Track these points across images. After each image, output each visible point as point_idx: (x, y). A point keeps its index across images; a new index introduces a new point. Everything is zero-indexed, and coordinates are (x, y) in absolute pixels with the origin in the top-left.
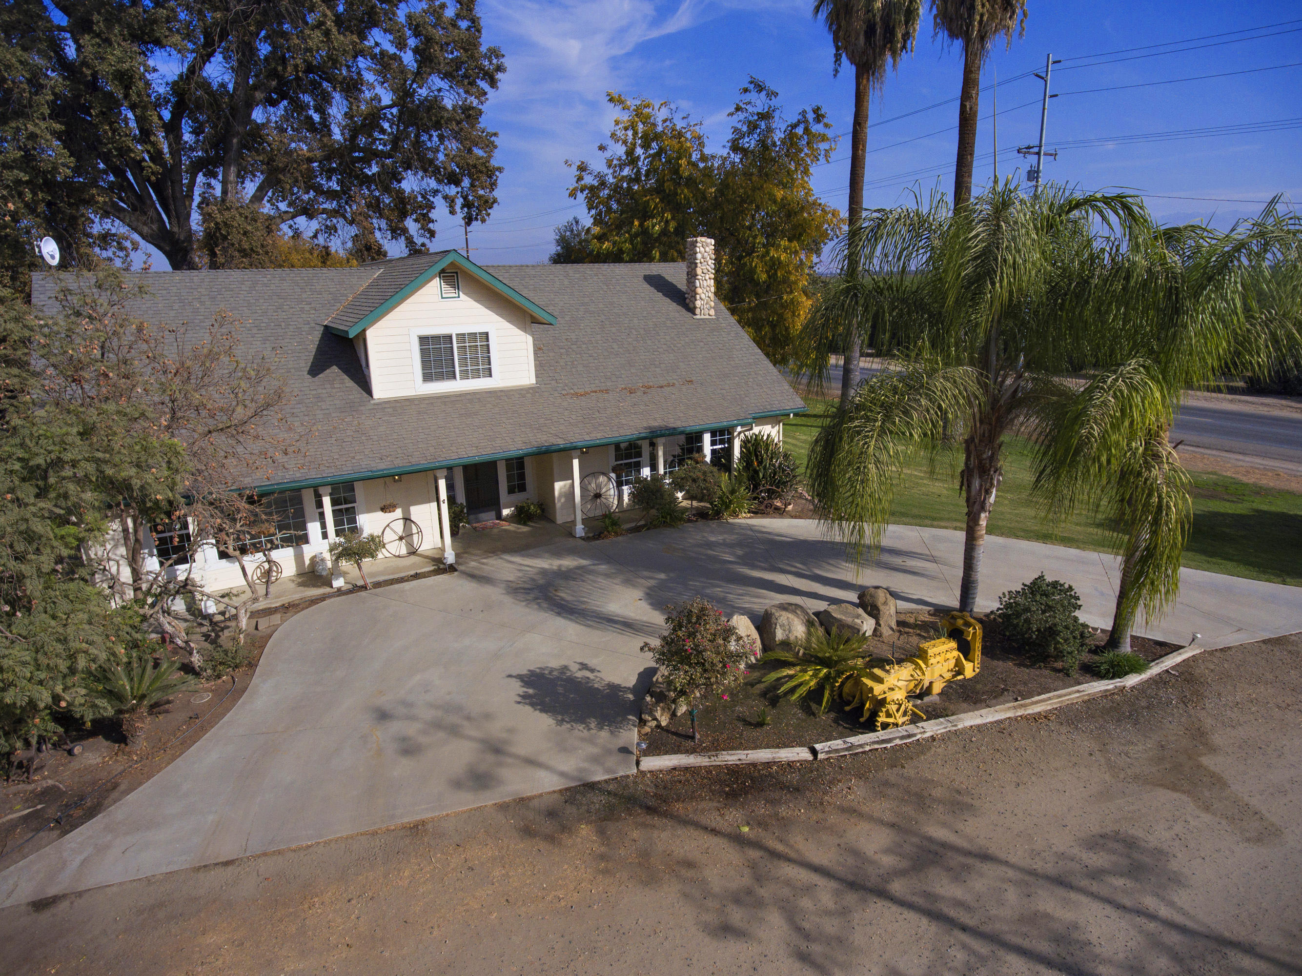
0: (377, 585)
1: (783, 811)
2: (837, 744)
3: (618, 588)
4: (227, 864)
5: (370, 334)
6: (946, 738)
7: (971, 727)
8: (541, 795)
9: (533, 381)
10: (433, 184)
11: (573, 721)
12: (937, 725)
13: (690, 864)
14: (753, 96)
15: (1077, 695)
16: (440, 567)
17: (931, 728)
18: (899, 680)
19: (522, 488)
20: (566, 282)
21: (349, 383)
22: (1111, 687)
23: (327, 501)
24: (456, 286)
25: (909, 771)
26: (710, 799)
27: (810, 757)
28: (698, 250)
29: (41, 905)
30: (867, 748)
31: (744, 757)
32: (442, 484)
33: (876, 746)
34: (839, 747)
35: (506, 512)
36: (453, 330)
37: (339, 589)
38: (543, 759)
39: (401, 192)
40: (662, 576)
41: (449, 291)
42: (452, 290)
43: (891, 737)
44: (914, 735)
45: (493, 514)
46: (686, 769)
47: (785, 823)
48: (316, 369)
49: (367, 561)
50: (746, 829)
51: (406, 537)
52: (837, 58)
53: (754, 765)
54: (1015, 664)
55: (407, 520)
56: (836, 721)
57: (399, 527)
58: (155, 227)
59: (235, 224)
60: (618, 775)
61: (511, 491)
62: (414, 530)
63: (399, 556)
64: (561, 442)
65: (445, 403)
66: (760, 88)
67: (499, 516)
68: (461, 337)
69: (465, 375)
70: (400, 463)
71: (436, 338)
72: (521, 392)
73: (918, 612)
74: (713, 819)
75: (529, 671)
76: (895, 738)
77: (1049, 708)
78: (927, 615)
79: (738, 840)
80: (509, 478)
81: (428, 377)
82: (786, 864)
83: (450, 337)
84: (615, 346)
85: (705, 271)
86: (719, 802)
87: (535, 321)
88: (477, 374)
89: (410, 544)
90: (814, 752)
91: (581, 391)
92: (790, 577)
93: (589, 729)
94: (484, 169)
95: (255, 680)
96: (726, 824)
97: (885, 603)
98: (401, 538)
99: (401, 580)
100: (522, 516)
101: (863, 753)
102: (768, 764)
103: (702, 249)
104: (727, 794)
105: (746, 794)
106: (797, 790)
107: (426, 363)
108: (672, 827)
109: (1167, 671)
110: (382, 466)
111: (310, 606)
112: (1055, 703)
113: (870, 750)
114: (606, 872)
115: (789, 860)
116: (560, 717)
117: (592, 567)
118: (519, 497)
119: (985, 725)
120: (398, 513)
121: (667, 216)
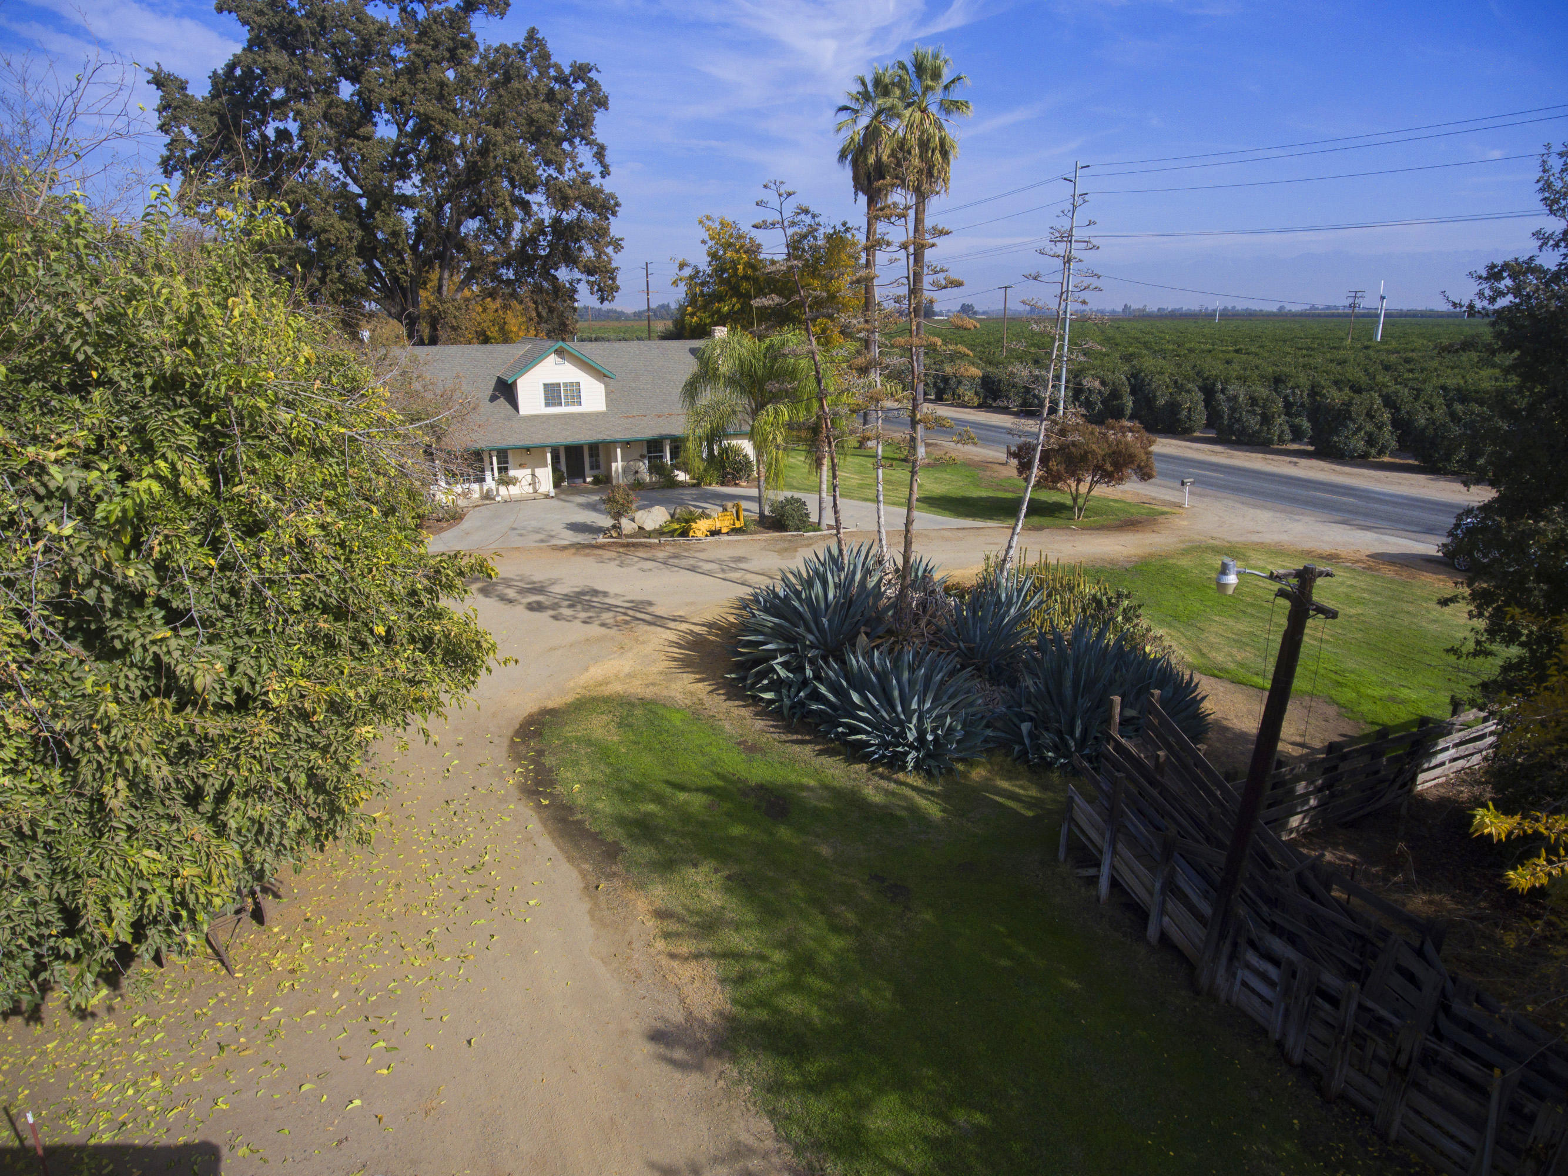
0: (516, 501)
5: (519, 382)
9: (603, 409)
10: (579, 276)
12: (713, 538)
14: (803, 217)
16: (547, 496)
17: (709, 539)
19: (598, 467)
21: (509, 407)
23: (495, 459)
24: (563, 358)
28: (715, 335)
32: (549, 456)
34: (670, 540)
35: (589, 480)
36: (561, 381)
37: (498, 502)
39: (555, 278)
41: (559, 360)
42: (561, 360)
45: (582, 481)
48: (493, 398)
49: (511, 487)
51: (533, 484)
52: (856, 194)
53: (637, 542)
55: (533, 475)
57: (529, 478)
58: (398, 308)
59: (449, 312)
61: (592, 468)
62: (538, 481)
63: (528, 490)
64: (608, 438)
65: (556, 418)
66: (806, 212)
67: (585, 482)
68: (566, 384)
69: (567, 404)
70: (528, 442)
71: (553, 385)
72: (597, 415)
80: (591, 463)
81: (547, 405)
83: (560, 385)
87: (605, 376)
88: (573, 404)
89: (533, 488)
90: (660, 541)
91: (630, 415)
98: (530, 482)
99: (527, 500)
100: (597, 481)
102: (642, 542)
107: (546, 398)
110: (520, 444)
111: (484, 508)
118: (596, 472)
120: (529, 471)
121: (734, 300)
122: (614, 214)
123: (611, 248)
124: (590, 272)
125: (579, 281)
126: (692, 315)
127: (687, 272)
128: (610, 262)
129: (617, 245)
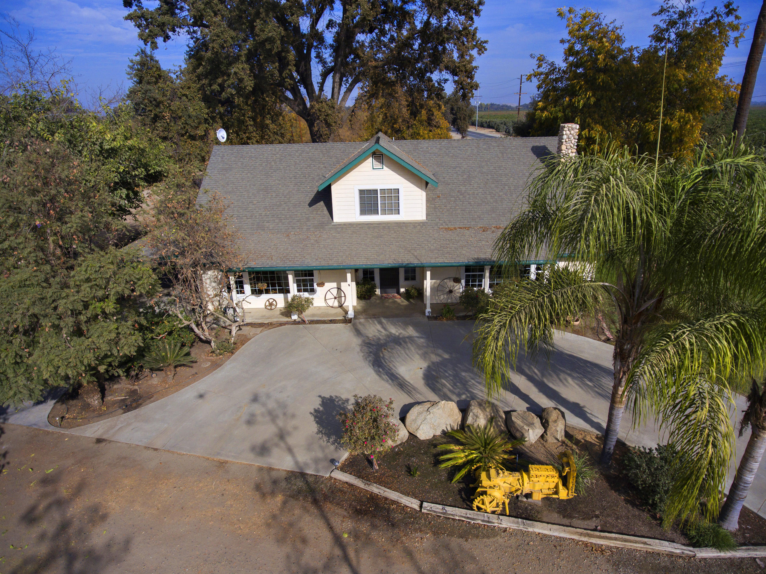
0: (312, 322)
1: (374, 535)
2: (438, 508)
3: (418, 357)
4: (156, 450)
5: (333, 187)
6: (514, 534)
7: (539, 533)
8: (279, 470)
9: (424, 218)
11: (325, 434)
12: (513, 522)
13: (304, 541)
15: (642, 546)
16: (346, 318)
17: (507, 523)
18: (505, 482)
19: (413, 278)
20: (475, 151)
21: (325, 212)
22: (678, 551)
24: (381, 162)
25: (467, 545)
26: (346, 509)
27: (417, 508)
28: (564, 133)
29: (99, 441)
30: (457, 518)
31: (382, 492)
32: (349, 275)
33: (464, 519)
34: (437, 510)
35: (402, 290)
36: (378, 187)
37: (295, 320)
38: (295, 450)
40: (446, 356)
41: (378, 165)
42: (379, 164)
43: (475, 517)
44: (493, 523)
45: (395, 290)
46: (351, 485)
47: (368, 541)
48: (312, 203)
50: (346, 536)
51: (338, 298)
53: (386, 499)
54: (625, 500)
55: (339, 289)
56: (460, 491)
57: (335, 292)
58: (301, 107)
59: (323, 110)
60: (319, 474)
61: (406, 279)
62: (343, 295)
63: (332, 307)
65: (369, 228)
67: (398, 292)
68: (383, 191)
69: (384, 212)
70: (324, 263)
71: (369, 191)
72: (417, 224)
73: (589, 433)
74: (336, 522)
75: (331, 396)
76: (478, 520)
77: (612, 545)
78: (594, 438)
79: (338, 540)
80: (406, 272)
81: (363, 212)
82: (347, 566)
83: (377, 190)
84: (489, 197)
85: (568, 147)
86: (348, 513)
87: (426, 182)
88: (391, 212)
89: (339, 302)
90: (421, 506)
91: (452, 227)
92: (523, 378)
93: (328, 442)
94: (463, 69)
95: (228, 362)
96: (340, 527)
97: (555, 421)
98: (335, 298)
99: (324, 322)
100: (408, 295)
101: (453, 519)
102: (394, 502)
103: (568, 132)
104: (356, 510)
105: (365, 514)
106: (393, 525)
107: (362, 205)
108: (316, 516)
109: (755, 559)
110: (314, 264)
111: (278, 326)
112: (618, 544)
113: (459, 520)
114: (268, 525)
115: (350, 565)
116: (321, 429)
117: (416, 339)
118: (410, 283)
119: (551, 536)
120: (334, 285)
121: (589, 94)
122: (477, 13)
123: (476, 50)
124: (454, 73)
125: (446, 81)
126: (543, 109)
127: (544, 69)
128: (470, 62)
129: (481, 48)
